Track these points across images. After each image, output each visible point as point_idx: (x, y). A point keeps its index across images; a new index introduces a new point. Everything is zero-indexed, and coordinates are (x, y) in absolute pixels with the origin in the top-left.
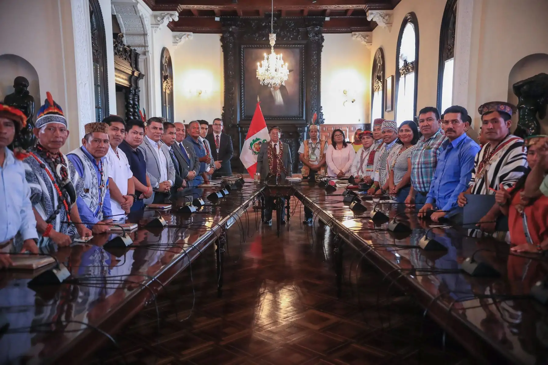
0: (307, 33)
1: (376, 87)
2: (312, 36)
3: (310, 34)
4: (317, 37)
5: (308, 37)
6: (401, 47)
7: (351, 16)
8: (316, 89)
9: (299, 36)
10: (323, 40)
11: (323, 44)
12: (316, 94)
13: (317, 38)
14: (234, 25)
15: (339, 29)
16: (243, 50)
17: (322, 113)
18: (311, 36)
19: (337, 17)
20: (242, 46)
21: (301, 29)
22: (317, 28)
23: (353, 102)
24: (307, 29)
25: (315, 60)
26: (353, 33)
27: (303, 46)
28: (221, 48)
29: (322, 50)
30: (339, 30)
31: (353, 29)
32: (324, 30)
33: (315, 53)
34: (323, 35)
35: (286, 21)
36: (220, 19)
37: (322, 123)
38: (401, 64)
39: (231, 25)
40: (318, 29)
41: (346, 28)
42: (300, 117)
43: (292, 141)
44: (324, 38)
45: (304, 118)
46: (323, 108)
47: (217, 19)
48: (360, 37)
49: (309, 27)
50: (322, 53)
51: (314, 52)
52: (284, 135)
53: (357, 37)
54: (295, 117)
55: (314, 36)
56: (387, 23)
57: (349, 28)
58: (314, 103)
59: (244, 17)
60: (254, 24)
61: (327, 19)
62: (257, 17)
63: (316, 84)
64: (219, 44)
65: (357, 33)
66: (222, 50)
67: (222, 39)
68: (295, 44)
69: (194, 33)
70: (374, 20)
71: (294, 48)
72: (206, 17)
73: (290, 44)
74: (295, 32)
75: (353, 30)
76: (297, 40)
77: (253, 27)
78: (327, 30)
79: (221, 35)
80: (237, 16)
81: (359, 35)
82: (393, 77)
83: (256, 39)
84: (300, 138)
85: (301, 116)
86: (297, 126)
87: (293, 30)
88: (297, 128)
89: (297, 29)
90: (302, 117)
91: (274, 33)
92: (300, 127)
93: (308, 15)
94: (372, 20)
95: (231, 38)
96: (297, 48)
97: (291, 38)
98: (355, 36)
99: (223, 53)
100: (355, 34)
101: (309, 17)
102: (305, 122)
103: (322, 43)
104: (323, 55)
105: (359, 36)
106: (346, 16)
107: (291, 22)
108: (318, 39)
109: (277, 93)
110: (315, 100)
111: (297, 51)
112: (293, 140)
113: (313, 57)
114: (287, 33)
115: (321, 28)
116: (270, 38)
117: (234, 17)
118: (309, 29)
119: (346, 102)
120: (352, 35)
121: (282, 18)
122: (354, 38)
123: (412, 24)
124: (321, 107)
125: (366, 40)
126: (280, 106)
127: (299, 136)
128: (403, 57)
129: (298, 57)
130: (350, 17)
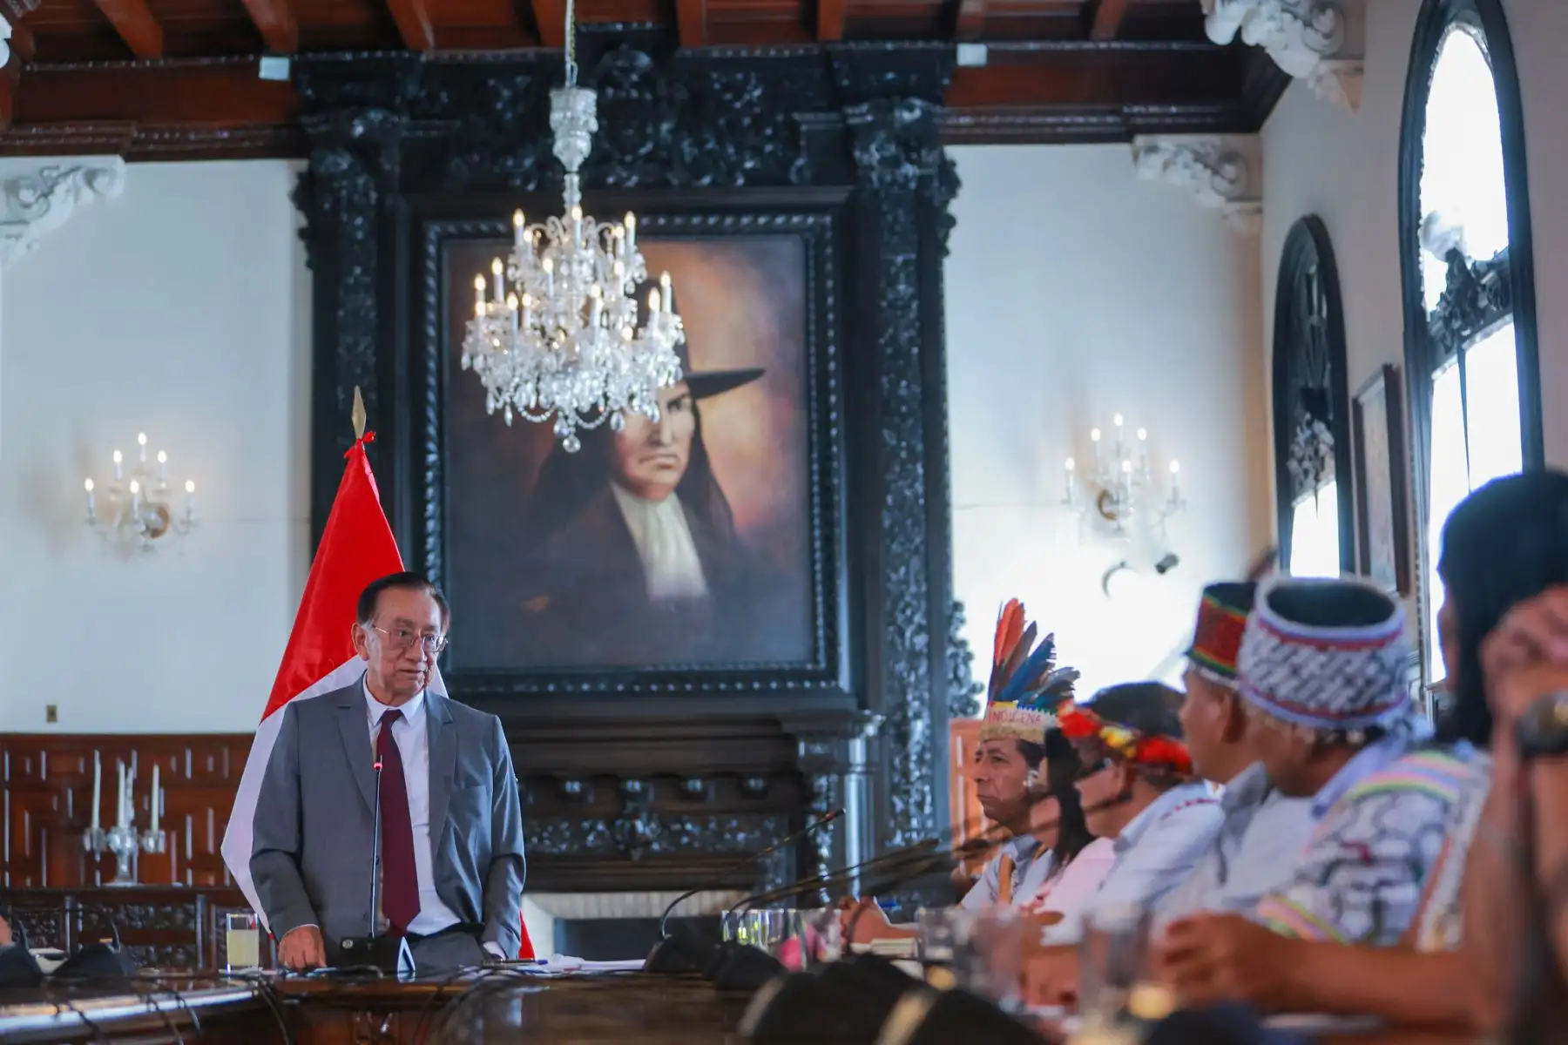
0: (849, 138)
1: (1307, 464)
2: (882, 161)
3: (866, 149)
4: (912, 162)
5: (852, 164)
6: (1422, 183)
7: (1119, 37)
8: (919, 487)
9: (800, 162)
10: (949, 180)
11: (954, 207)
12: (916, 524)
13: (909, 170)
14: (376, 105)
15: (1050, 120)
16: (439, 251)
17: (963, 644)
18: (872, 155)
19: (1032, 46)
20: (433, 231)
21: (810, 116)
22: (911, 109)
23: (1162, 569)
24: (845, 117)
25: (907, 306)
26: (1140, 140)
27: (828, 219)
28: (301, 244)
29: (952, 244)
30: (1054, 125)
31: (1140, 115)
32: (959, 127)
33: (906, 263)
34: (953, 152)
35: (715, 76)
36: (294, 69)
37: (964, 712)
38: (1435, 282)
39: (361, 106)
40: (917, 113)
41: (1093, 113)
42: (815, 677)
43: (767, 835)
44: (961, 171)
45: (844, 681)
46: (967, 613)
47: (274, 68)
48: (1186, 166)
49: (857, 101)
50: (950, 266)
51: (900, 259)
52: (712, 794)
53: (1166, 166)
54: (781, 675)
55: (892, 163)
56: (1328, 51)
57: (1113, 113)
58: (906, 582)
59: (445, 54)
60: (506, 93)
61: (971, 54)
62: (530, 52)
63: (913, 457)
64: (284, 220)
65: (1167, 142)
66: (304, 256)
67: (306, 194)
68: (773, 210)
69: (129, 158)
70: (1250, 39)
71: (769, 231)
72: (205, 61)
73: (738, 211)
74: (770, 139)
75: (1139, 121)
76: (788, 183)
77: (504, 110)
78: (977, 125)
79: (302, 164)
80: (399, 45)
81: (1176, 154)
82: (1389, 373)
83: (518, 182)
84: (819, 813)
85: (823, 665)
86: (787, 728)
87: (758, 123)
88: (791, 740)
89: (780, 118)
90: (832, 673)
91: (582, 83)
92: (812, 737)
93: (847, 37)
94: (1238, 34)
95: (361, 181)
96: (786, 231)
97: (747, 173)
98: (1156, 160)
99: (307, 276)
100: (1152, 149)
101: (852, 45)
102: (852, 704)
103: (945, 203)
104: (957, 274)
105: (1180, 160)
106: (1086, 37)
107: (747, 80)
108: (923, 181)
109: (659, 521)
110: (916, 563)
111: (788, 251)
112: (770, 825)
113: (893, 283)
114: (720, 142)
115: (938, 109)
116: (556, 117)
117: (379, 54)
118: (860, 114)
119: (1120, 573)
120: (1136, 157)
121: (688, 53)
122: (1150, 168)
123: (1474, 31)
124: (958, 606)
125: (1223, 185)
126: (681, 605)
127: (809, 795)
128: (1437, 230)
129: (794, 290)
130: (1116, 45)
